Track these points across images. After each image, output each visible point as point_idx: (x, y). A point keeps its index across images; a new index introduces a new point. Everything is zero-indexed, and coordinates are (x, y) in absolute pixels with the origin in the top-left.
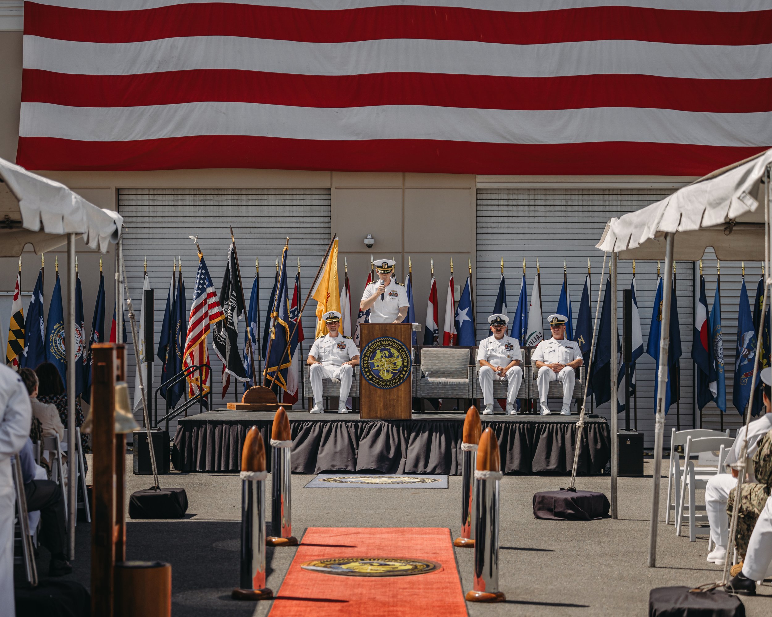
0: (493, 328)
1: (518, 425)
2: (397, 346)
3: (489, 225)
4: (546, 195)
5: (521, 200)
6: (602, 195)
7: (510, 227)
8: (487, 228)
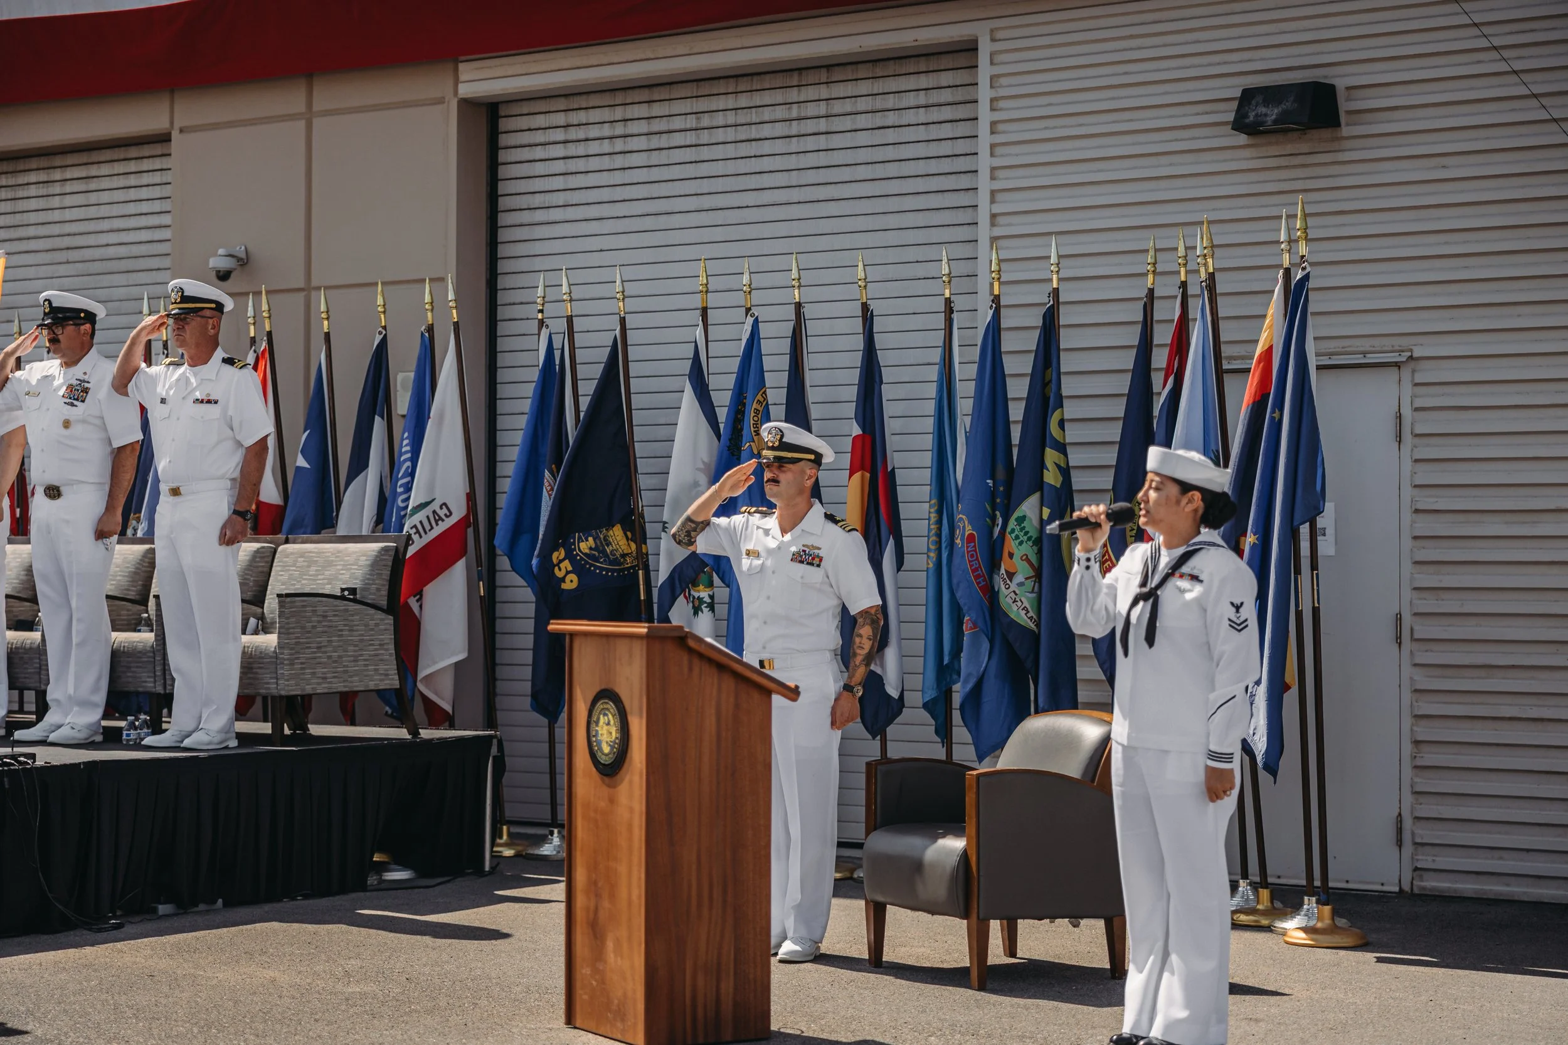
3: (524, 202)
4: (651, 103)
5: (596, 125)
6: (782, 90)
7: (571, 203)
8: (521, 210)
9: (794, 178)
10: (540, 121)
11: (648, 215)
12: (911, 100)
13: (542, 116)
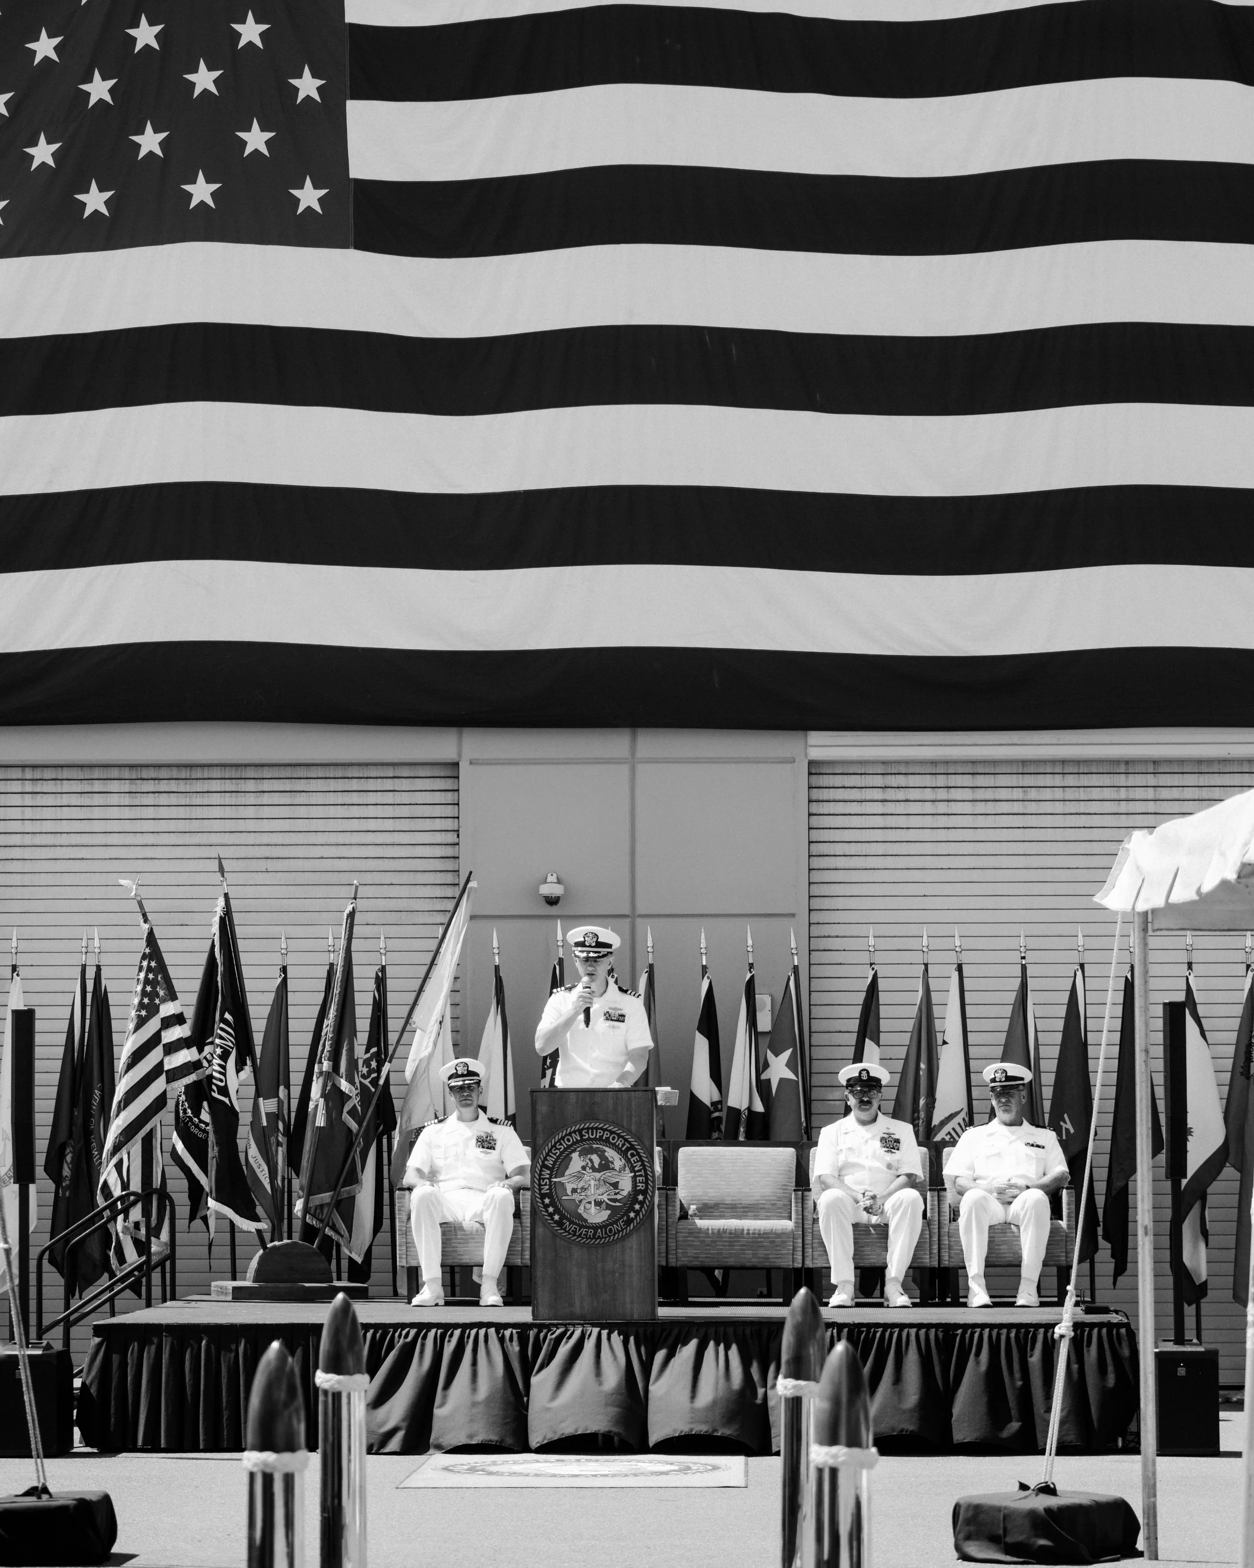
0: (851, 1097)
1: (913, 1331)
2: (620, 1143)
3: (839, 849)
4: (974, 776)
5: (916, 789)
8: (834, 856)
10: (857, 781)
11: (975, 869)
13: (859, 777)
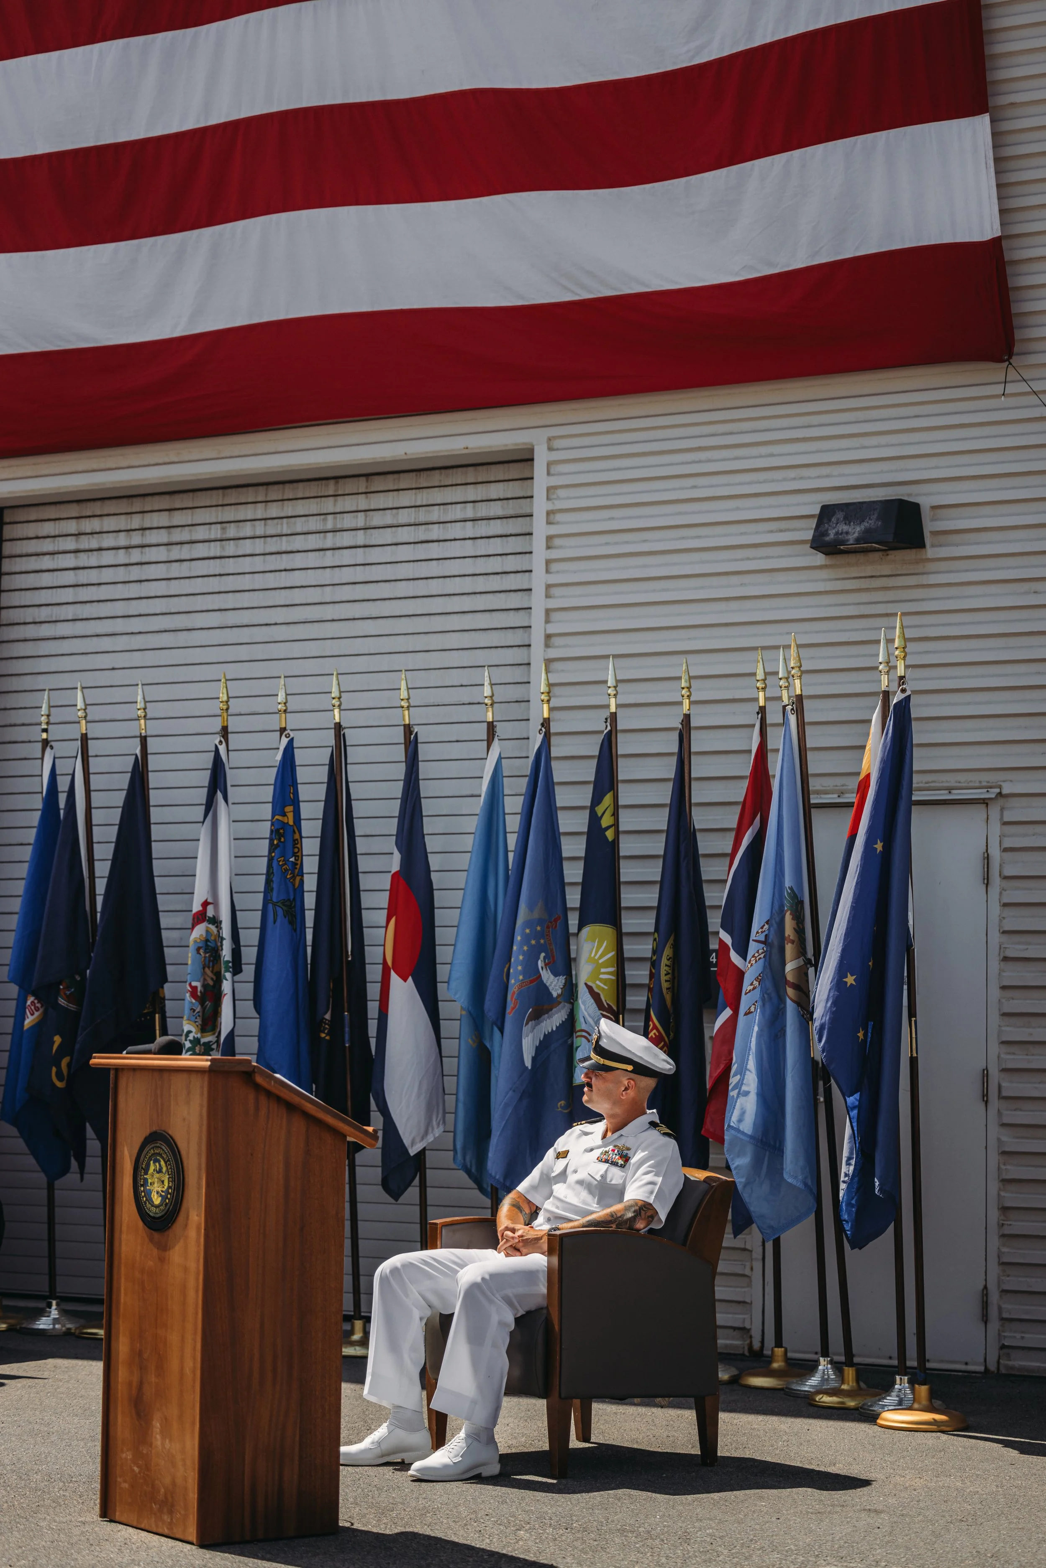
3: (29, 615)
4: (172, 512)
5: (110, 534)
6: (316, 500)
7: (80, 617)
8: (25, 623)
9: (328, 594)
10: (48, 528)
11: (166, 631)
12: (457, 512)
13: (52, 523)
